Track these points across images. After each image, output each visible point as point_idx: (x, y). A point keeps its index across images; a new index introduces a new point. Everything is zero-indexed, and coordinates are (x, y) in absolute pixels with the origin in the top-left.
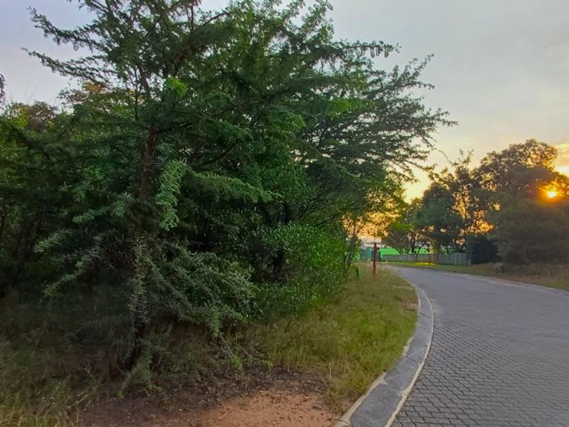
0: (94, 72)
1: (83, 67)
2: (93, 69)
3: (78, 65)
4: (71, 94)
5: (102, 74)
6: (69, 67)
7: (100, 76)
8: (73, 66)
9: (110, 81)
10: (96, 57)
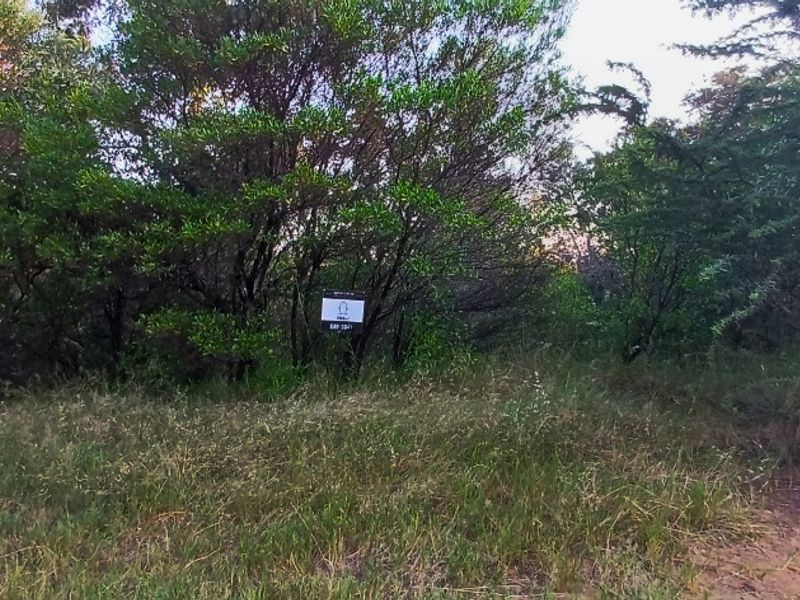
0: (753, 42)
1: (735, 41)
2: (750, 40)
3: (729, 42)
4: (698, 95)
5: (763, 41)
6: (717, 48)
7: (761, 46)
8: (722, 46)
9: (775, 47)
10: (753, 22)
